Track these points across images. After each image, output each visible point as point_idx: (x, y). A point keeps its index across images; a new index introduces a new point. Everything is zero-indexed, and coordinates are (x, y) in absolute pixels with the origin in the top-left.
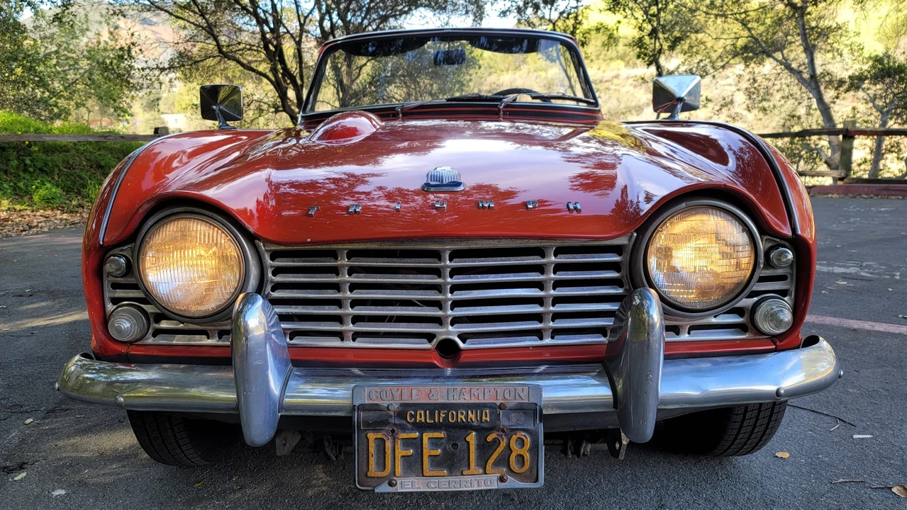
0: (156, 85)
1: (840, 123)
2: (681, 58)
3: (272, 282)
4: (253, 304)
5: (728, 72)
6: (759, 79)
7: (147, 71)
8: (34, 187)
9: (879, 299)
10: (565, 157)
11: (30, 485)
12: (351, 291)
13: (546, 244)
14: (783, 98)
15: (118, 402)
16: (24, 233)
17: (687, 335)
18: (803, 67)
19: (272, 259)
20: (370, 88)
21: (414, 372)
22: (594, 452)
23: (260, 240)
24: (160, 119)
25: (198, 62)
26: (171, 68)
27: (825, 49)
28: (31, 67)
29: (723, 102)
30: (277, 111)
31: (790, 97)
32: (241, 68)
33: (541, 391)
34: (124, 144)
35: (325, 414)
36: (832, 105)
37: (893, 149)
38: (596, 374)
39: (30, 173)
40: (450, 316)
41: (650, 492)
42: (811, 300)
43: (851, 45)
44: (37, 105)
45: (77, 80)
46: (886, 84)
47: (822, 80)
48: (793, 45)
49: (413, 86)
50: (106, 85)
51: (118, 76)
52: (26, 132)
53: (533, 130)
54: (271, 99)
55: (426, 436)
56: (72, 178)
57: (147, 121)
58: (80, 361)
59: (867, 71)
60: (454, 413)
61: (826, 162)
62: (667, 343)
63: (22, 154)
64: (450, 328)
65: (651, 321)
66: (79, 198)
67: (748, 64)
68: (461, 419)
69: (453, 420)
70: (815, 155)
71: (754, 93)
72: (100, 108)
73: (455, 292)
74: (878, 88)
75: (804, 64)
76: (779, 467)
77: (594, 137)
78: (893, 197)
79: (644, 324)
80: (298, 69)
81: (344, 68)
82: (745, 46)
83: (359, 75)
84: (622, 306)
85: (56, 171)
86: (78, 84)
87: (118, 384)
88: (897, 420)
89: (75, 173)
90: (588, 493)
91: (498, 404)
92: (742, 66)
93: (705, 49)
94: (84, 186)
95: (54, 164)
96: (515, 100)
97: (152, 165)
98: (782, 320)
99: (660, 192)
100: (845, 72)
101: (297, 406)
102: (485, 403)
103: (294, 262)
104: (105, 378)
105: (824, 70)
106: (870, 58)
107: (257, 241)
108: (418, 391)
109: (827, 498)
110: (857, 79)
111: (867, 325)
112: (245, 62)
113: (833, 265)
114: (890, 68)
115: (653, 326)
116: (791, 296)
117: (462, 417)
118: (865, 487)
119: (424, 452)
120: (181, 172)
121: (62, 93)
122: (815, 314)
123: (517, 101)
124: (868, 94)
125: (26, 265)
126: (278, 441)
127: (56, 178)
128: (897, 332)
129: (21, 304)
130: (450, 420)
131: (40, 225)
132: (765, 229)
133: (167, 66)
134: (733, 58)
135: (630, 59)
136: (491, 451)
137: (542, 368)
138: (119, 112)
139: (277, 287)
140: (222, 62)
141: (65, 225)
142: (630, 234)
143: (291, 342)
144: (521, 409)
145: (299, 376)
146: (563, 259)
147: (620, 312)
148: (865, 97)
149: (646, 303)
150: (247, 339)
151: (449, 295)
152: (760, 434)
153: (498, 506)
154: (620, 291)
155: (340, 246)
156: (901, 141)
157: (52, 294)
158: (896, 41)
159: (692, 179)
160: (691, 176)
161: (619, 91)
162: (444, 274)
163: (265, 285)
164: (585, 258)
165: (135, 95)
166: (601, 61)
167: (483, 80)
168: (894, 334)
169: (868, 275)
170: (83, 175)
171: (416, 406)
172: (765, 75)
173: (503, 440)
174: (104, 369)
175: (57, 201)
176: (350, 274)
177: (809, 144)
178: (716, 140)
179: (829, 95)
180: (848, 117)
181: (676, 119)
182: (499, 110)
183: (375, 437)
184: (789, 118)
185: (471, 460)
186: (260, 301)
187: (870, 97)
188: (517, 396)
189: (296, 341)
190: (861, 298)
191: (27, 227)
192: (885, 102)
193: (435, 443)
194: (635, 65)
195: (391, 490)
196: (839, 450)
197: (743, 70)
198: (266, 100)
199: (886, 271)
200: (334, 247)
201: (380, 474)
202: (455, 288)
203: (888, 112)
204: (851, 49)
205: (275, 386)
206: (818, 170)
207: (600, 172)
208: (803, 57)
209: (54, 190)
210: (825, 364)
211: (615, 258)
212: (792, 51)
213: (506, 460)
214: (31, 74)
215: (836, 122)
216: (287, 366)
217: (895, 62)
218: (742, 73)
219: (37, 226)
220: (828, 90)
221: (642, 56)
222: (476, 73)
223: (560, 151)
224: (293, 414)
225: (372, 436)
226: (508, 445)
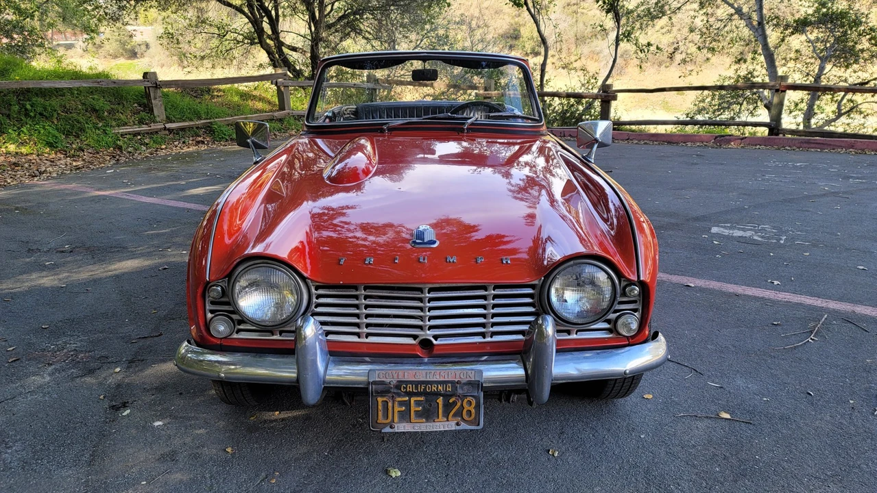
3: (315, 303)
4: (308, 322)
9: (759, 264)
11: (136, 419)
12: (366, 309)
13: (488, 283)
15: (220, 376)
16: (36, 179)
17: (575, 335)
19: (316, 289)
21: (405, 360)
23: (309, 280)
33: (483, 372)
35: (351, 386)
38: (517, 361)
39: (31, 117)
40: (428, 325)
41: (556, 423)
46: (829, 28)
47: (770, 23)
55: (413, 400)
56: (70, 121)
59: (811, 14)
60: (430, 386)
62: (559, 341)
63: (22, 98)
64: (428, 332)
66: (79, 141)
71: (706, 33)
73: (431, 311)
74: (820, 32)
84: (534, 319)
85: (55, 115)
89: (72, 117)
91: (456, 381)
94: (82, 130)
95: (53, 108)
98: (632, 328)
100: (792, 17)
101: (334, 381)
102: (448, 381)
105: (772, 14)
107: (307, 280)
108: (408, 373)
109: (669, 426)
110: (802, 23)
114: (833, 12)
116: (639, 312)
117: (434, 389)
119: (411, 408)
125: (54, 217)
127: (56, 122)
130: (428, 390)
131: (48, 170)
132: (620, 275)
136: (452, 408)
137: (485, 358)
139: (318, 305)
141: (71, 170)
142: (540, 278)
143: (327, 339)
144: (470, 383)
145: (333, 362)
146: (499, 292)
147: (534, 322)
149: (545, 324)
151: (427, 313)
152: (627, 387)
154: (534, 310)
155: (360, 283)
157: (90, 251)
162: (425, 300)
163: (311, 305)
170: (80, 119)
171: (407, 382)
173: (459, 402)
175: (59, 144)
176: (365, 299)
182: (464, 129)
183: (382, 400)
185: (439, 413)
186: (312, 320)
187: (812, 40)
188: (468, 376)
189: (329, 337)
193: (418, 403)
195: (391, 430)
199: (775, 235)
200: (355, 283)
201: (385, 421)
202: (431, 309)
205: (321, 368)
211: (530, 291)
213: (461, 413)
216: (327, 356)
219: (46, 171)
224: (331, 385)
225: (380, 399)
226: (462, 405)
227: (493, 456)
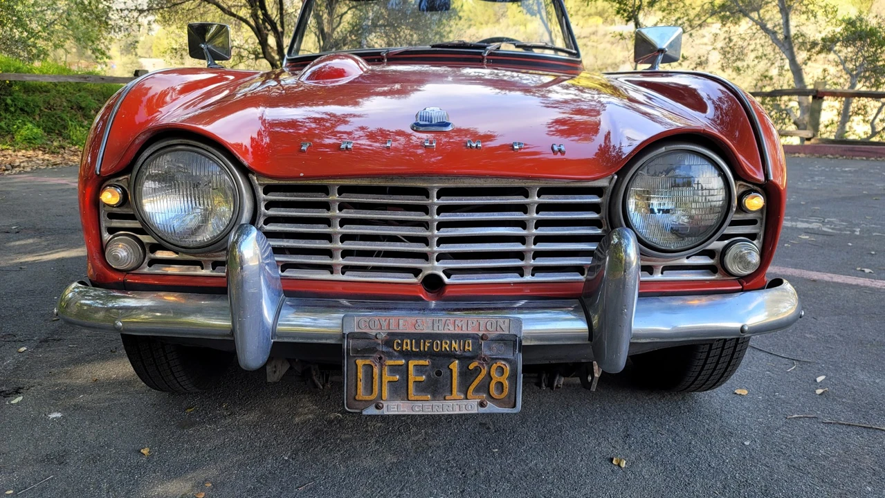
0: (135, 27)
1: (811, 84)
2: (660, 15)
3: (265, 215)
4: (248, 236)
5: (705, 31)
6: (735, 39)
7: (126, 12)
8: (15, 127)
9: (839, 253)
10: (544, 103)
11: (27, 408)
12: (341, 226)
13: (529, 184)
14: (757, 57)
15: (116, 327)
16: (7, 172)
17: (660, 275)
18: (778, 28)
19: (265, 193)
20: (350, 36)
21: (401, 304)
22: (566, 385)
23: (253, 174)
24: (138, 62)
25: (177, 4)
26: (150, 9)
27: (800, 11)
28: (9, 6)
29: (698, 61)
30: (257, 58)
31: (764, 58)
32: (220, 12)
33: (521, 323)
34: (104, 86)
35: (315, 341)
36: (804, 66)
37: (860, 112)
38: (572, 309)
39: (11, 112)
40: (436, 252)
41: (617, 423)
42: (777, 245)
43: (825, 7)
44: (15, 45)
45: (55, 20)
46: (857, 47)
47: (796, 41)
48: (770, 5)
49: (393, 36)
50: (84, 27)
51: (97, 17)
52: (7, 71)
53: (513, 77)
54: (251, 46)
55: (412, 364)
56: (53, 118)
57: (124, 65)
58: (78, 288)
59: (839, 33)
60: (439, 342)
61: (795, 123)
62: (642, 283)
63: (3, 93)
64: (436, 263)
65: (628, 258)
66: (61, 139)
67: (724, 23)
68: (445, 348)
69: (437, 348)
70: (784, 115)
71: (729, 53)
72: (78, 50)
73: (442, 229)
74: (848, 51)
75: (779, 24)
76: (737, 403)
77: (573, 85)
78: (857, 158)
79: (621, 262)
80: (279, 16)
81: (325, 16)
82: (723, 4)
83: (340, 23)
84: (600, 246)
85: (37, 111)
86: (56, 24)
87: (114, 310)
88: (850, 363)
89: (56, 114)
90: (559, 423)
91: (480, 335)
92: (719, 25)
93: (683, 7)
94: (65, 127)
95: (35, 104)
96: (498, 48)
97: (145, 99)
98: (749, 262)
99: (641, 137)
100: (818, 34)
101: (289, 333)
102: (468, 334)
103: (286, 196)
104: (101, 304)
105: (798, 31)
106: (844, 20)
107: (250, 175)
108: (404, 322)
109: (782, 431)
110: (829, 41)
111: (826, 277)
112: (225, 6)
113: (796, 221)
114: (862, 31)
115: (630, 264)
116: (759, 239)
117: (446, 346)
118: (818, 422)
119: (410, 378)
120: (172, 108)
121: (40, 34)
122: (777, 266)
123: (501, 49)
124: (839, 57)
125: (11, 203)
126: (269, 369)
127: (37, 119)
128: (854, 283)
129: (9, 240)
130: (435, 349)
131: (22, 165)
132: (740, 174)
133: (146, 8)
134: (711, 16)
135: (609, 16)
136: (473, 378)
137: (522, 303)
138: (98, 54)
139: (269, 220)
140: (202, 5)
141: (47, 166)
142: (610, 176)
143: (283, 274)
144: (502, 339)
145: (291, 306)
146: (546, 199)
147: (599, 251)
148: (836, 60)
149: (624, 242)
150: (242, 268)
151: (436, 232)
152: (722, 371)
153: (474, 434)
154: (599, 231)
155: (331, 182)
156: (868, 104)
157: (38, 232)
158: (869, 5)
159: (671, 125)
160: (670, 121)
161: (597, 47)
162: (432, 211)
163: (258, 218)
164: (567, 199)
165: (114, 37)
166: (580, 17)
167: (463, 31)
168: (851, 285)
169: (830, 230)
170: (64, 116)
171: (403, 336)
172: (741, 35)
173: (484, 368)
174: (99, 296)
175: (38, 141)
176: (340, 210)
177: (779, 105)
178: (695, 90)
179: (801, 56)
180: (818, 78)
181: (657, 70)
182: (483, 57)
183: (363, 363)
184: (762, 78)
185: (453, 386)
186: (254, 232)
187: (841, 60)
188: (498, 328)
189: (288, 273)
190: (822, 251)
191: (9, 167)
192: (855, 65)
193: (420, 370)
194: (613, 22)
195: (377, 412)
196: (795, 389)
197: (720, 29)
198: (246, 47)
199: (847, 227)
200: (325, 182)
201: (367, 398)
202: (441, 225)
203: (857, 75)
204: (826, 11)
205: (268, 314)
206: (787, 129)
207: (578, 118)
208: (778, 18)
209: (35, 130)
210: (788, 305)
211: (595, 199)
212: (768, 11)
213: (487, 386)
214: (10, 14)
215: (806, 84)
216: (280, 296)
217: (867, 26)
218: (718, 31)
219: (19, 166)
220: (801, 52)
221: (622, 11)
222: (457, 24)
223: (538, 97)
224: (286, 340)
225: (360, 362)
226: (489, 373)
227: (530, 465)
